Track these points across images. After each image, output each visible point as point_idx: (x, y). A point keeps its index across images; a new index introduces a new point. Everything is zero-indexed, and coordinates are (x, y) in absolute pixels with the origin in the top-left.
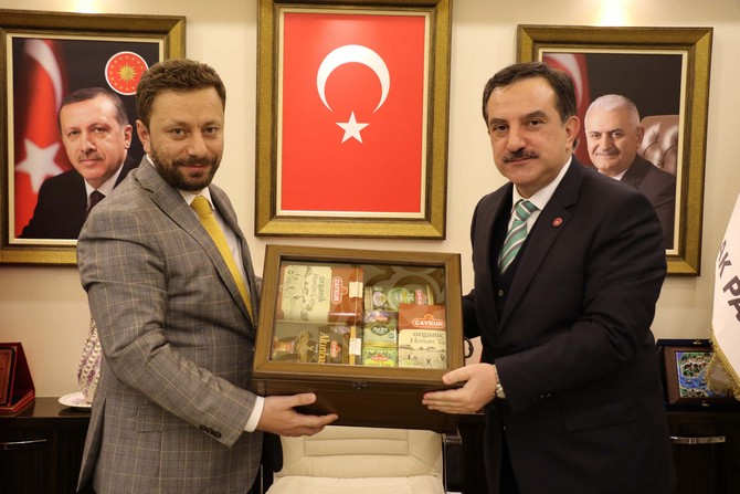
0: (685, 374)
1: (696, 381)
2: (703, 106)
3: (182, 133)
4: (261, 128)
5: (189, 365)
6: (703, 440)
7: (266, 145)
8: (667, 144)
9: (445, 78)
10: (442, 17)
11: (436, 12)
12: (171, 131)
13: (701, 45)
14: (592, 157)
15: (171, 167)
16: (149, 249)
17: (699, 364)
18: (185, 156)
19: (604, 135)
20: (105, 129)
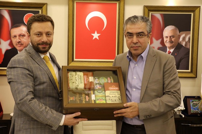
0: (193, 106)
1: (196, 108)
2: (198, 29)
3: (40, 35)
4: (69, 35)
5: (42, 105)
6: (198, 125)
7: (71, 40)
8: (187, 40)
9: (123, 21)
10: (122, 3)
11: (120, 2)
12: (36, 35)
13: (197, 11)
14: (165, 44)
15: (36, 46)
16: (28, 70)
17: (197, 103)
18: (40, 42)
19: (169, 37)
20: (24, 36)
